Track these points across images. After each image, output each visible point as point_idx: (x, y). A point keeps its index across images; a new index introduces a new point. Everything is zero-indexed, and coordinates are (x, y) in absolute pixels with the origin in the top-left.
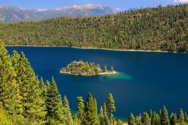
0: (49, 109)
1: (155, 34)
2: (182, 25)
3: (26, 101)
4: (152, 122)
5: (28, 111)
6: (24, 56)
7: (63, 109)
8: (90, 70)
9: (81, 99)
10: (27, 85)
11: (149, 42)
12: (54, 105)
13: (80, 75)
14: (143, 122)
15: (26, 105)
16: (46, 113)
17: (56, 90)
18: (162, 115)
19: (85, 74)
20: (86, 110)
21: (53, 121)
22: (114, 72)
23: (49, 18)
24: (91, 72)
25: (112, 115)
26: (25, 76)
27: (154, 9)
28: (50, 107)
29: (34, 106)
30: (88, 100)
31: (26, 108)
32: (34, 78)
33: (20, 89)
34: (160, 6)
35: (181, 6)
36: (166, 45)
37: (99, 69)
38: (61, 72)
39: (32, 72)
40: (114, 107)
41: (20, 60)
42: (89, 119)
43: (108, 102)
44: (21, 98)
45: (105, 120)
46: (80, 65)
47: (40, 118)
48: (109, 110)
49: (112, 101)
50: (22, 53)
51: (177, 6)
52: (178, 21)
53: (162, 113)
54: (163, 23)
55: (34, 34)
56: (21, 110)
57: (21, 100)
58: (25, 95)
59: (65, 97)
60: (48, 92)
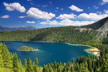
0: (14, 65)
1: (51, 36)
2: (60, 34)
3: (5, 62)
4: (51, 66)
5: (6, 66)
6: (5, 44)
7: (19, 64)
8: (29, 49)
9: (25, 60)
10: (5, 56)
11: (49, 39)
12: (16, 63)
13: (25, 51)
14: (48, 67)
15: (5, 63)
16: (13, 66)
17: (17, 57)
18: (55, 64)
19: (27, 51)
20: (28, 64)
21: (16, 69)
22: (38, 50)
23: (13, 30)
24: (29, 50)
25: (37, 65)
26: (5, 52)
27: (50, 28)
28: (15, 63)
29: (8, 63)
30: (28, 60)
31: (5, 65)
32: (8, 53)
33: (3, 57)
34: (52, 27)
35: (59, 27)
36: (55, 40)
37: (32, 49)
38: (18, 50)
39: (7, 50)
40: (38, 62)
41: (3, 46)
42: (29, 67)
43: (36, 60)
44: (3, 60)
45: (35, 67)
46: (25, 47)
47: (11, 68)
48: (36, 63)
49: (37, 60)
50: (4, 43)
51: (58, 27)
52: (58, 32)
53: (55, 63)
54: (54, 32)
55: (7, 36)
56: (3, 65)
57: (3, 61)
58: (5, 59)
59: (20, 60)
60: (14, 58)
